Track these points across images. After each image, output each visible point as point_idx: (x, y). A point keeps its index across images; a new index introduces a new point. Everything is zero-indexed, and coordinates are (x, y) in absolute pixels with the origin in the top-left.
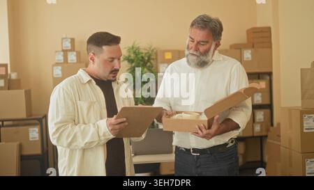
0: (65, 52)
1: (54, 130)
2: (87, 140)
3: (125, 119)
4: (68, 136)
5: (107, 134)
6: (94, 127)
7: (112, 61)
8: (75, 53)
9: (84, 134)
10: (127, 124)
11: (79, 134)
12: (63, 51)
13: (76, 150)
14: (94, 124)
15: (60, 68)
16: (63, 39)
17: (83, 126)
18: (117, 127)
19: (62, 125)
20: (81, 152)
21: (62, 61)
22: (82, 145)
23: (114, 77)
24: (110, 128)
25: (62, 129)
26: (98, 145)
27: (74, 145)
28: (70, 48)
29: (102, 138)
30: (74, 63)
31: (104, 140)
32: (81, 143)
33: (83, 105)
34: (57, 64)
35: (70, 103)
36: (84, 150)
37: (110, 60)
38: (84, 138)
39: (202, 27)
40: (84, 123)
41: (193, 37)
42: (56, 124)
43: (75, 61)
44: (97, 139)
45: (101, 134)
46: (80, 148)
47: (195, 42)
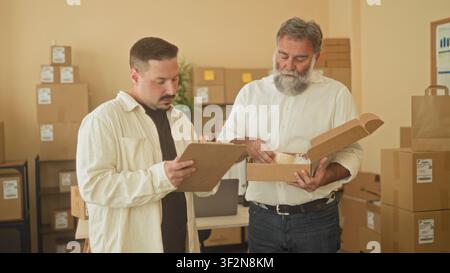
0: (57, 66)
1: (88, 180)
2: (135, 194)
3: (192, 162)
4: (108, 188)
5: (165, 184)
6: (147, 174)
7: (162, 83)
8: (71, 69)
9: (131, 186)
10: (194, 169)
11: (124, 185)
12: (53, 65)
13: (118, 209)
14: (146, 171)
15: (48, 90)
16: (52, 47)
17: (129, 174)
18: (181, 173)
19: (99, 172)
20: (126, 212)
21: (52, 81)
22: (128, 201)
23: (167, 104)
24: (170, 176)
25: (99, 178)
26: (152, 202)
27: (116, 201)
28: (63, 61)
29: (159, 191)
30: (70, 84)
31: (161, 194)
32: (127, 199)
33: (129, 144)
34: (44, 85)
35: (110, 141)
36: (130, 209)
37: (159, 81)
38: (131, 192)
39: (299, 37)
40: (130, 170)
41: (285, 51)
42: (89, 172)
43: (72, 81)
44: (150, 192)
45: (157, 184)
46: (125, 206)
47: (290, 59)
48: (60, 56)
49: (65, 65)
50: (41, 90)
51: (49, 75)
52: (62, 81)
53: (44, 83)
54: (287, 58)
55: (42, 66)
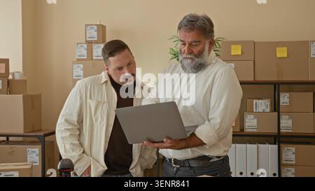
8: (102, 46)
12: (87, 42)
15: (81, 66)
16: (87, 26)
21: (85, 57)
28: (96, 39)
30: (101, 60)
47: (187, 45)
48: (93, 34)
49: (96, 42)
50: (75, 66)
51: (83, 52)
52: (94, 58)
53: (78, 60)
54: (185, 44)
55: (78, 44)
